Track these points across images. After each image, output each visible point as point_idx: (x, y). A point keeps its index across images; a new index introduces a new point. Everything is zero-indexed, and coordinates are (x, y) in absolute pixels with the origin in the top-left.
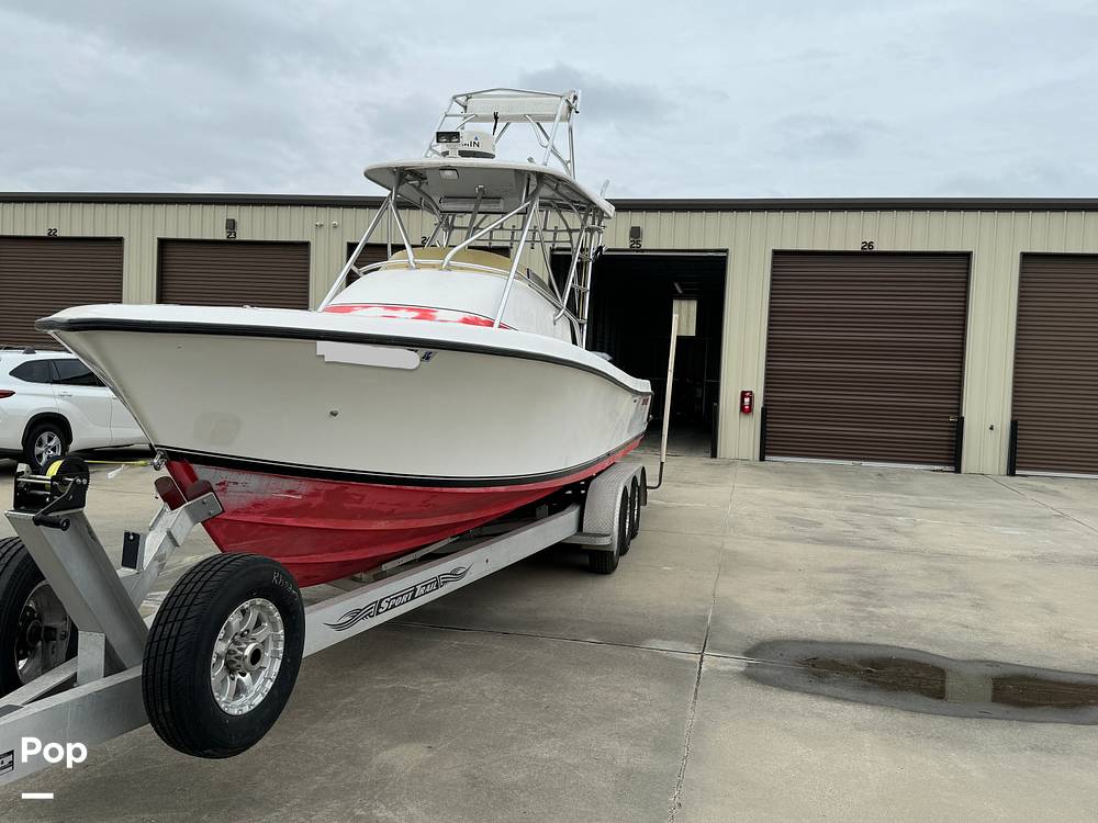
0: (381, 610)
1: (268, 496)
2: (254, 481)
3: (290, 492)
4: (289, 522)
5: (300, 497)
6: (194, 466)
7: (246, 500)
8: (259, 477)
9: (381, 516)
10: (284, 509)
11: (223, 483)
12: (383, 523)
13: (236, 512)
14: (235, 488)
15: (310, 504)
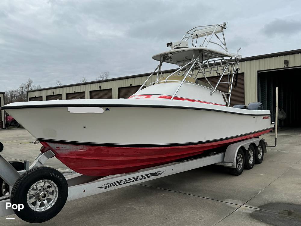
0: (121, 184)
1: (74, 151)
2: (68, 147)
3: (81, 149)
4: (84, 158)
5: (85, 151)
6: (47, 143)
7: (67, 152)
8: (69, 145)
9: (119, 156)
10: (81, 154)
11: (59, 147)
12: (121, 158)
13: (66, 155)
14: (63, 148)
15: (90, 153)
